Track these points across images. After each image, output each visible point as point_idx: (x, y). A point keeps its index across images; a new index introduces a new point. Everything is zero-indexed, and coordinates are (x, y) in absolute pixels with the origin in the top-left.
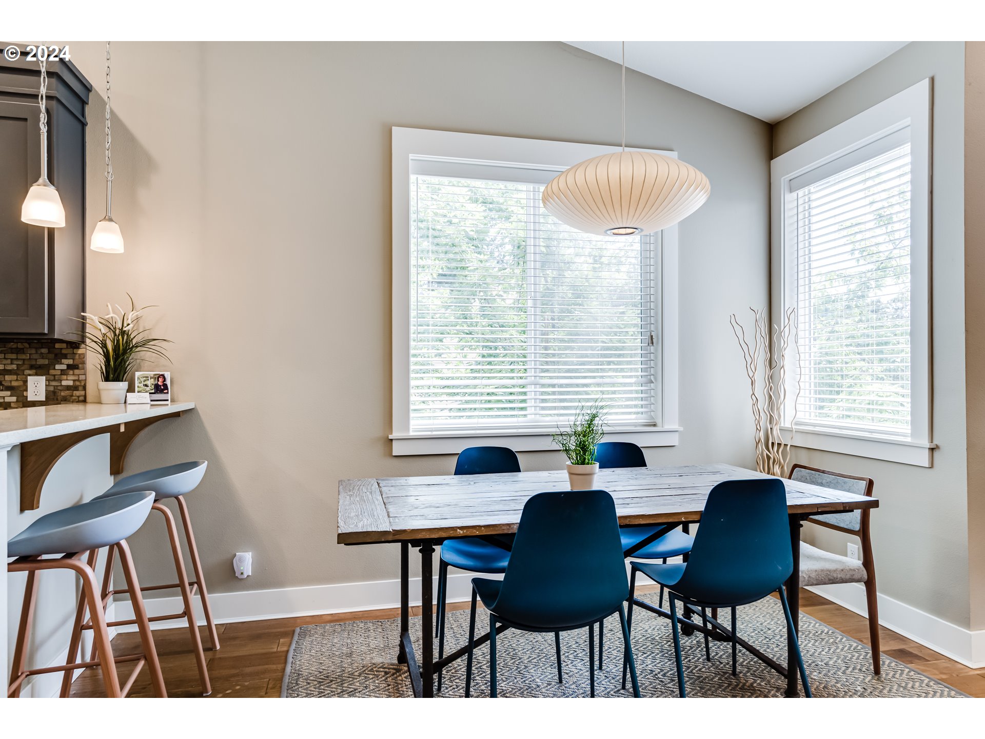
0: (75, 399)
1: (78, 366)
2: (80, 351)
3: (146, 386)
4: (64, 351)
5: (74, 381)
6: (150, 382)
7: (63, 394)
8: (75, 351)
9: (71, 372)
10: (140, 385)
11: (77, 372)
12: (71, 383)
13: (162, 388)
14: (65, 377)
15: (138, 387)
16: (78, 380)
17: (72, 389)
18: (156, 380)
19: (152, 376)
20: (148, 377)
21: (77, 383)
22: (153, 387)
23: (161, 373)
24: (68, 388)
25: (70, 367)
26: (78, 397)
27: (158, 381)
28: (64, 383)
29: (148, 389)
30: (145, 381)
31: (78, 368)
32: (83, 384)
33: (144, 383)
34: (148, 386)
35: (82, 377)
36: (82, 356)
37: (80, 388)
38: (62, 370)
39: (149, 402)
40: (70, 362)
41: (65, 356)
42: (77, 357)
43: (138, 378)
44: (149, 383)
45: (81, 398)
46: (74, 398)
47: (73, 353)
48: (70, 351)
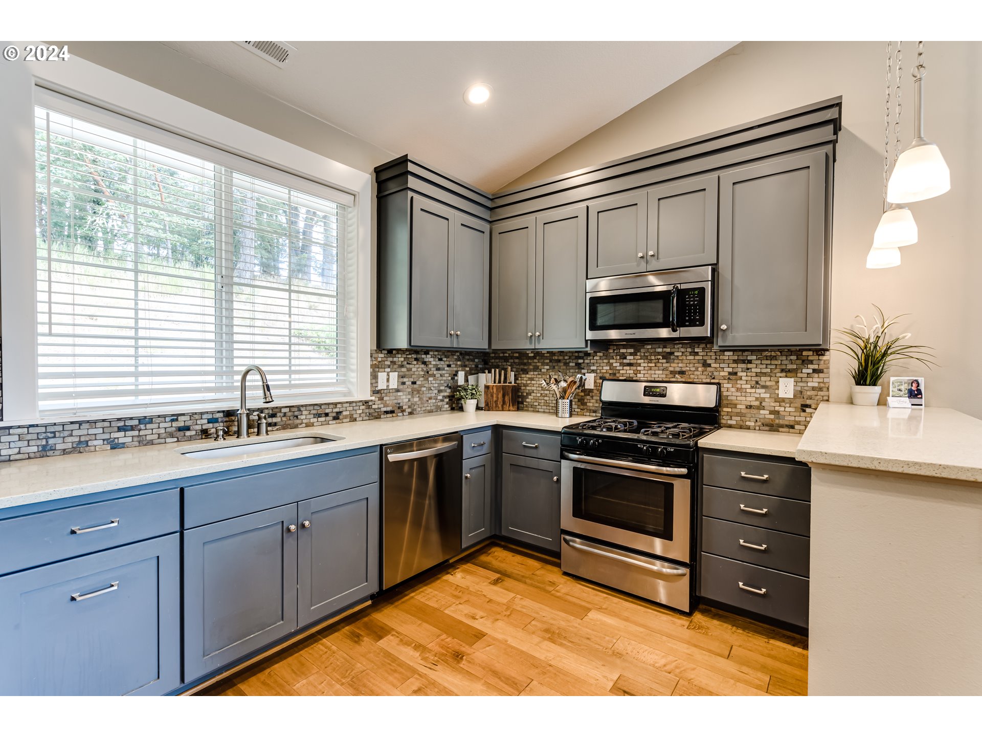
0: (820, 398)
1: (823, 370)
2: (825, 358)
3: (900, 390)
4: (810, 358)
5: (819, 383)
6: (904, 387)
7: (809, 393)
8: (821, 357)
9: (816, 375)
10: (894, 389)
11: (821, 375)
12: (816, 385)
13: (916, 392)
14: (810, 379)
15: (892, 391)
16: (823, 382)
17: (817, 389)
18: (910, 385)
19: (906, 381)
20: (902, 382)
21: (822, 385)
22: (907, 392)
23: (915, 378)
24: (813, 389)
25: (815, 371)
26: (823, 396)
27: (912, 386)
28: (810, 384)
29: (902, 393)
30: (899, 386)
31: (822, 372)
32: (827, 386)
33: (898, 388)
34: (902, 391)
35: (826, 380)
36: (827, 362)
37: (825, 389)
38: (808, 374)
39: (910, 406)
40: (816, 367)
41: (811, 362)
42: (822, 362)
43: (893, 383)
44: (902, 388)
45: (825, 398)
46: (818, 397)
47: (819, 359)
48: (816, 357)
